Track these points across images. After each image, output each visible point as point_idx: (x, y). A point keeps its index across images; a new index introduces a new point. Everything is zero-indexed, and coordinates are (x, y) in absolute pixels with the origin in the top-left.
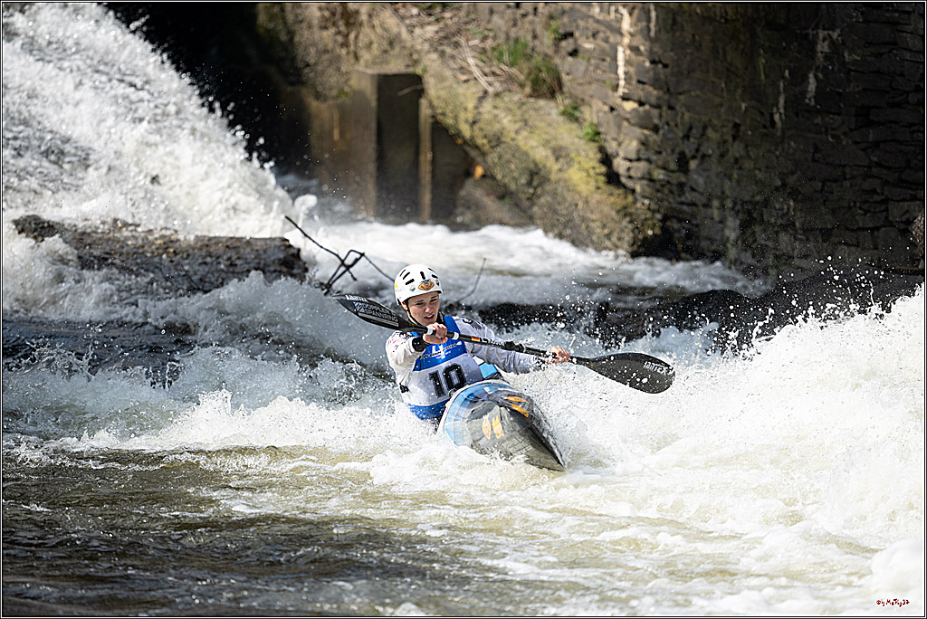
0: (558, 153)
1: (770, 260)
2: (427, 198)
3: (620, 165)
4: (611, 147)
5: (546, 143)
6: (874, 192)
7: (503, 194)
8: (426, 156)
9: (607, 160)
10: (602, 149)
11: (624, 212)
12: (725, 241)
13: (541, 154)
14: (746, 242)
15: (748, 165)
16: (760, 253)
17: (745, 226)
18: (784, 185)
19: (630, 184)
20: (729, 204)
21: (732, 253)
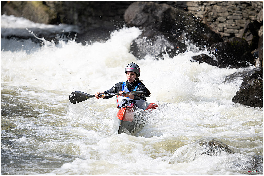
1: (86, 25)
6: (113, 6)
7: (15, 7)
11: (47, 12)
12: (74, 20)
14: (80, 19)
17: (80, 15)
19: (49, 4)
20: (75, 9)
21: (76, 23)
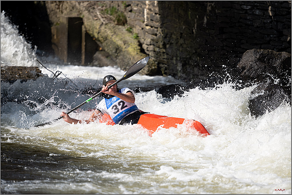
0: (125, 42)
2: (83, 57)
3: (145, 46)
4: (142, 41)
5: (121, 39)
7: (108, 56)
8: (84, 44)
9: (140, 45)
10: (139, 42)
12: (177, 70)
13: (120, 43)
14: (184, 71)
15: (185, 46)
16: (188, 74)
17: (183, 66)
18: (196, 52)
19: (148, 52)
20: (179, 59)
21: (179, 74)
